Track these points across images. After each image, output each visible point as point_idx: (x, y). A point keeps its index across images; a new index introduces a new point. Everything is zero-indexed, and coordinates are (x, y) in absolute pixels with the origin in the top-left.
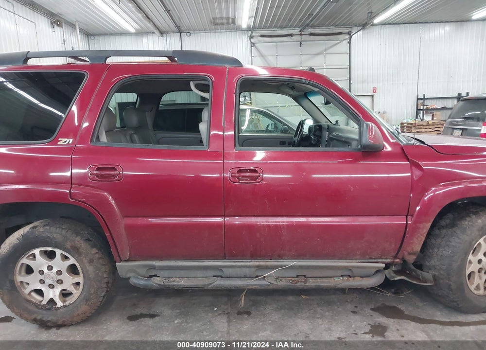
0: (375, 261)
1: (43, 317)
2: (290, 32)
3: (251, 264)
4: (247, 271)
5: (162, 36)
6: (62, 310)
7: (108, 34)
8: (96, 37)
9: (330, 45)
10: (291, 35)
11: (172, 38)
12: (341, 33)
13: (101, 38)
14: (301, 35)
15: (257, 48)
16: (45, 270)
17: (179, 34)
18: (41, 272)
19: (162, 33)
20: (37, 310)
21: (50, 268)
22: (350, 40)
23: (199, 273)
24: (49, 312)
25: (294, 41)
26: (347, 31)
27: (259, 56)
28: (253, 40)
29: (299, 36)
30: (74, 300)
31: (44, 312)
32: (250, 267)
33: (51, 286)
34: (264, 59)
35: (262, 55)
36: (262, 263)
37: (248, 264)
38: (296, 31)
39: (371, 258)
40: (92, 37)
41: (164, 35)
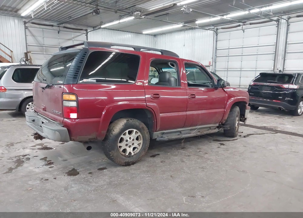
1: (129, 160)
2: (52, 24)
4: (187, 131)
6: (135, 156)
9: (76, 36)
10: (52, 26)
12: (82, 30)
14: (58, 26)
15: (29, 30)
16: (128, 139)
18: (127, 141)
20: (125, 158)
21: (130, 138)
22: (87, 34)
23: (174, 134)
24: (130, 158)
25: (54, 30)
26: (85, 29)
27: (31, 36)
28: (27, 25)
29: (57, 27)
30: (138, 151)
31: (128, 158)
33: (133, 144)
34: (35, 38)
35: (33, 35)
38: (55, 24)
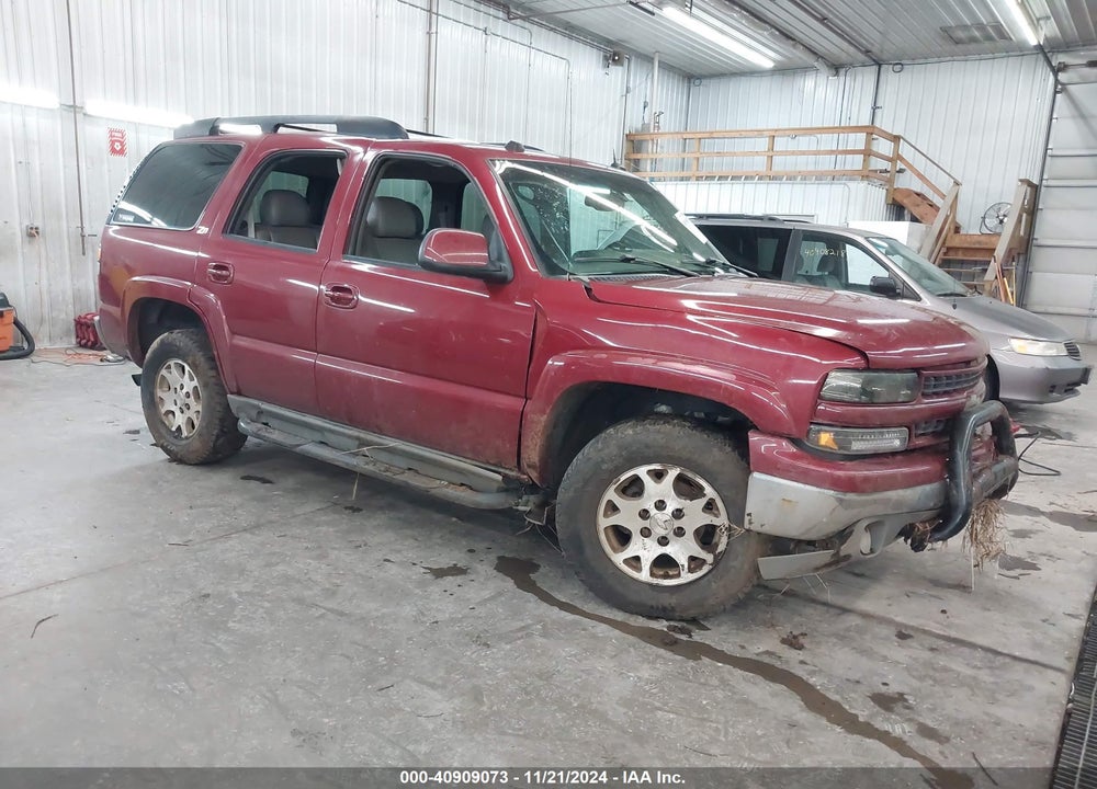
0: (493, 468)
3: (350, 432)
4: (350, 443)
5: (837, 74)
7: (725, 74)
8: (704, 82)
11: (859, 78)
13: (714, 82)
16: (178, 388)
17: (876, 68)
18: (175, 390)
19: (836, 68)
21: (182, 387)
23: (306, 433)
24: (174, 441)
27: (1072, 117)
31: (171, 439)
32: (350, 437)
36: (363, 435)
37: (346, 431)
39: (488, 463)
40: (697, 82)
41: (842, 71)
